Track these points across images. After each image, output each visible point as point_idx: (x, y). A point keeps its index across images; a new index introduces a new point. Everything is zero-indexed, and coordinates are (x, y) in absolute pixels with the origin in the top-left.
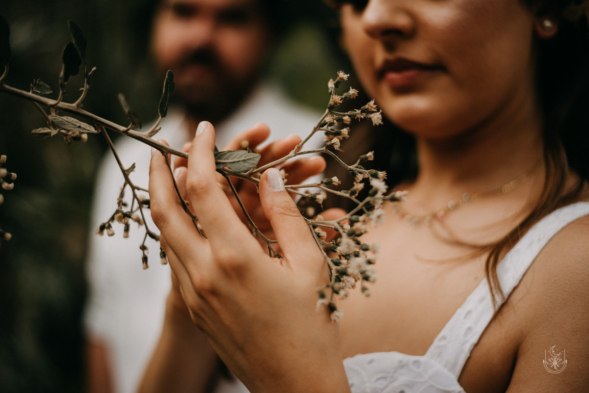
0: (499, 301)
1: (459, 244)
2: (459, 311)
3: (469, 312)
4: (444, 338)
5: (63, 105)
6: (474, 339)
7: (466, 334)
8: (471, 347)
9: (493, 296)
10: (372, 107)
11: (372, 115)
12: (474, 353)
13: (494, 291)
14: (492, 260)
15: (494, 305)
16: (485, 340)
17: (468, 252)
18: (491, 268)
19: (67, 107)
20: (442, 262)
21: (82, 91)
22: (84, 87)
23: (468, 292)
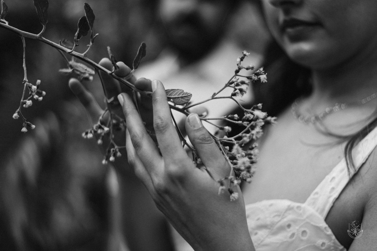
0: (352, 172)
1: (330, 134)
2: (327, 177)
3: (333, 178)
4: (317, 193)
5: (76, 53)
6: (336, 195)
7: (330, 192)
8: (334, 200)
9: (348, 169)
10: (261, 71)
11: (261, 76)
12: (335, 204)
13: (349, 166)
14: (349, 147)
15: (349, 174)
16: (343, 197)
17: (335, 140)
18: (348, 151)
19: (79, 56)
20: (318, 146)
21: (89, 46)
22: (89, 44)
23: (334, 165)
